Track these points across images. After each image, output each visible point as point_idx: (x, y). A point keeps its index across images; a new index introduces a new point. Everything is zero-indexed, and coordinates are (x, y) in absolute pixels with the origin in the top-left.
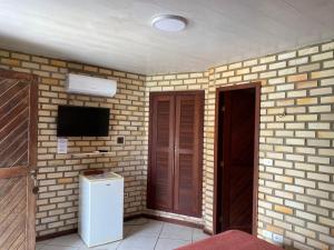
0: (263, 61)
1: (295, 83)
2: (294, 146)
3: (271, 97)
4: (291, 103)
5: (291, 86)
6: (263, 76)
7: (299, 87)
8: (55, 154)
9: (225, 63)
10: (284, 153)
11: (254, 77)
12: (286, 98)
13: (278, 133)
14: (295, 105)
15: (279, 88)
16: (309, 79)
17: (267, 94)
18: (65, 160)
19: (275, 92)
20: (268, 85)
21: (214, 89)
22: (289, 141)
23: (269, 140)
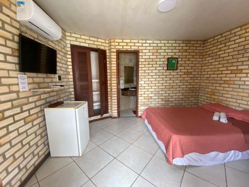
0: (140, 41)
1: (153, 53)
2: (152, 76)
3: (144, 57)
4: (151, 60)
5: (151, 54)
6: (140, 48)
7: (154, 54)
8: (18, 92)
9: (121, 38)
10: (149, 78)
11: (136, 48)
12: (150, 58)
13: (146, 71)
14: (153, 61)
15: (147, 54)
16: (157, 52)
17: (142, 56)
18: (28, 98)
19: (145, 55)
20: (142, 52)
21: (115, 50)
22: (150, 74)
23: (143, 74)
